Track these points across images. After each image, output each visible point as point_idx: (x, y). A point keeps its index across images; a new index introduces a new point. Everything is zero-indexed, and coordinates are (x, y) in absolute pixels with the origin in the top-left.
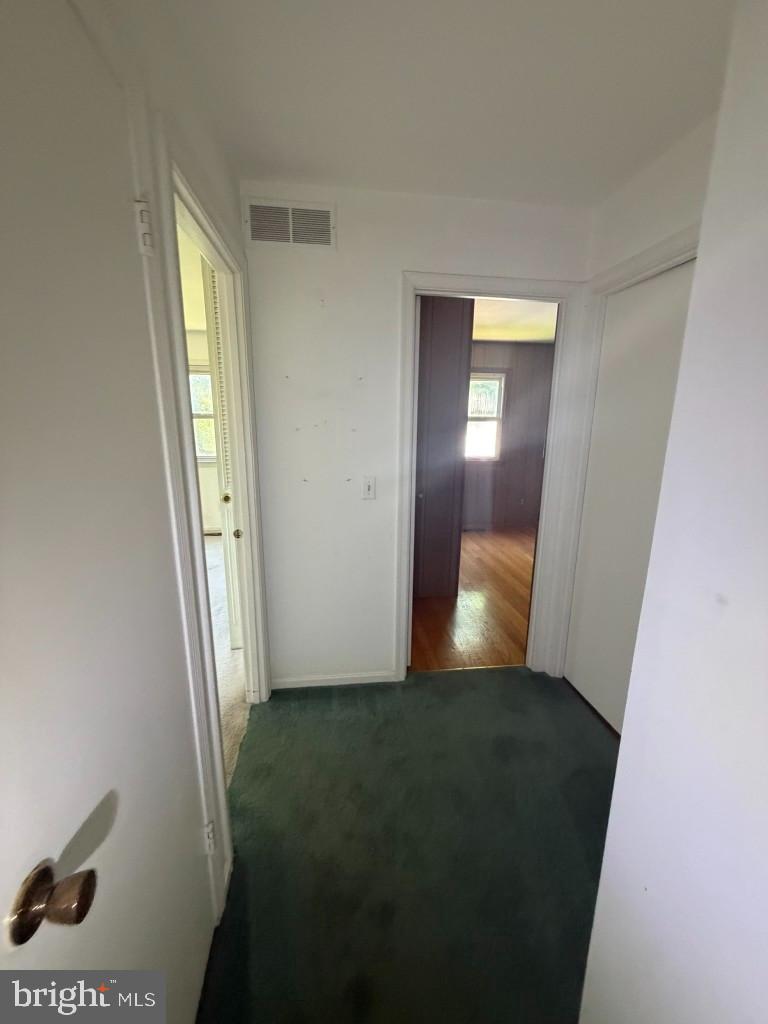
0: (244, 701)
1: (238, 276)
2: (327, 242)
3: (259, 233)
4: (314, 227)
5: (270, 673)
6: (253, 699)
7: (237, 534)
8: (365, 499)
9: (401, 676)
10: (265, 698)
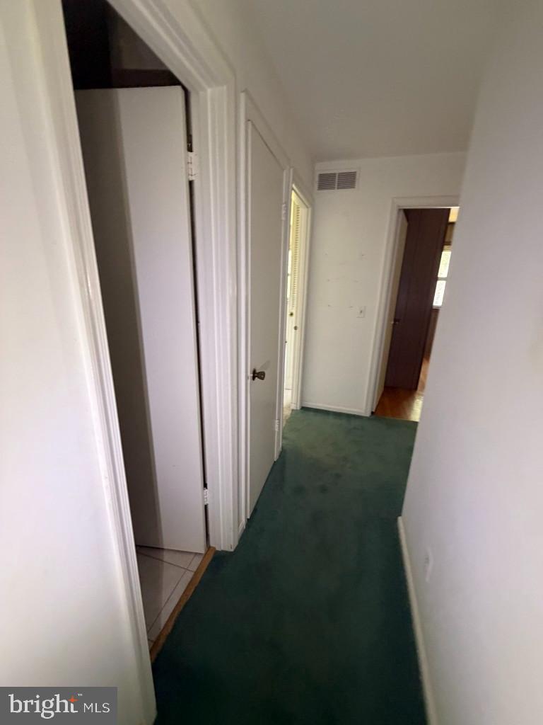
0: (289, 407)
1: (310, 209)
2: (354, 187)
3: (321, 187)
4: (348, 180)
5: (302, 399)
6: (293, 407)
7: (296, 328)
8: (359, 317)
9: (368, 414)
10: (298, 408)
